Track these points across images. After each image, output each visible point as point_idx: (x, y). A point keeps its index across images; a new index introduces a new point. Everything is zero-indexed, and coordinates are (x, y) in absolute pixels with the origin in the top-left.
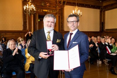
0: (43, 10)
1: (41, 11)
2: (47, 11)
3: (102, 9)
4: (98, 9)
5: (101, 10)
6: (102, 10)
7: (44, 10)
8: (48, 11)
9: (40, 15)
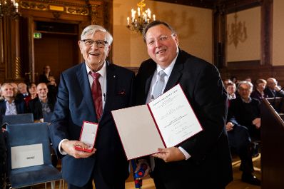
0: (48, 7)
1: (44, 9)
2: (61, 9)
3: (217, 7)
4: (207, 8)
5: (215, 11)
6: (218, 12)
7: (53, 8)
8: (65, 9)
9: (40, 19)
